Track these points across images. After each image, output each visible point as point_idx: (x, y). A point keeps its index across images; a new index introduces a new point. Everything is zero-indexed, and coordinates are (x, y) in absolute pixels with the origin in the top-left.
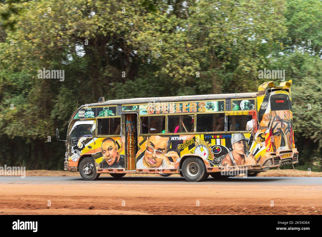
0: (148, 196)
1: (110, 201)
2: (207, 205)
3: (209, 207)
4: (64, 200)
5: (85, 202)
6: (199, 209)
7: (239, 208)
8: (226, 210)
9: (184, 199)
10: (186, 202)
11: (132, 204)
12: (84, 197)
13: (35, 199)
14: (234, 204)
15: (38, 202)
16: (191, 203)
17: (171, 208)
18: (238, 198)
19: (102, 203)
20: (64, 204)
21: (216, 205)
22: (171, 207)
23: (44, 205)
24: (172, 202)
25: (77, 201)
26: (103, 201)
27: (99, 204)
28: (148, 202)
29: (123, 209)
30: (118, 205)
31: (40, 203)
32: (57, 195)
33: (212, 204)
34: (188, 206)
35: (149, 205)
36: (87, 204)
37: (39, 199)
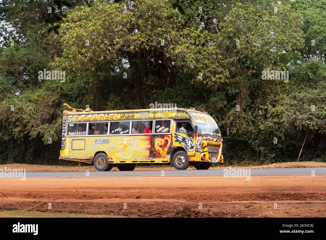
0: (186, 186)
1: (154, 191)
2: (237, 193)
3: (238, 195)
4: (115, 191)
5: (133, 193)
6: (230, 196)
7: (265, 196)
8: (253, 197)
9: (218, 188)
10: (220, 190)
11: (173, 194)
12: (132, 188)
13: (90, 190)
14: (261, 191)
15: (93, 193)
16: (223, 192)
17: (206, 197)
18: (264, 187)
19: (147, 193)
20: (115, 194)
21: (245, 193)
22: (207, 195)
23: (98, 196)
24: (207, 191)
25: (125, 192)
26: (148, 191)
27: (145, 194)
28: (186, 191)
29: (165, 198)
30: (161, 195)
31: (94, 194)
32: (109, 187)
33: (241, 192)
34: (221, 194)
35: (188, 194)
36: (134, 194)
37: (94, 191)
